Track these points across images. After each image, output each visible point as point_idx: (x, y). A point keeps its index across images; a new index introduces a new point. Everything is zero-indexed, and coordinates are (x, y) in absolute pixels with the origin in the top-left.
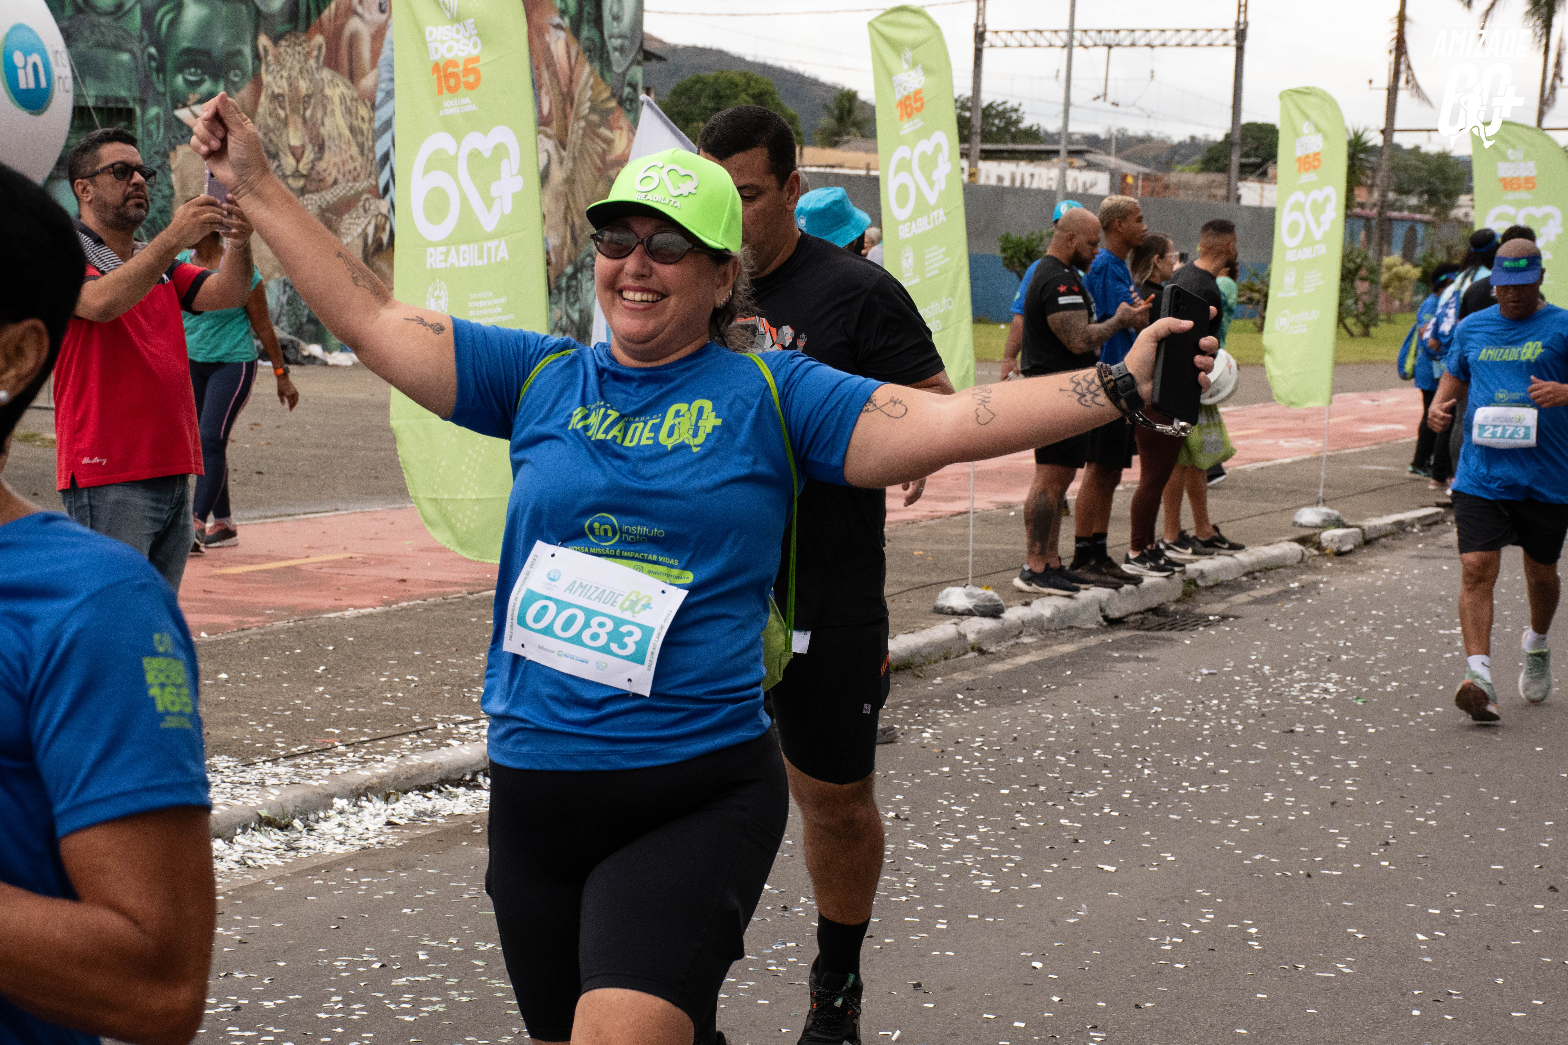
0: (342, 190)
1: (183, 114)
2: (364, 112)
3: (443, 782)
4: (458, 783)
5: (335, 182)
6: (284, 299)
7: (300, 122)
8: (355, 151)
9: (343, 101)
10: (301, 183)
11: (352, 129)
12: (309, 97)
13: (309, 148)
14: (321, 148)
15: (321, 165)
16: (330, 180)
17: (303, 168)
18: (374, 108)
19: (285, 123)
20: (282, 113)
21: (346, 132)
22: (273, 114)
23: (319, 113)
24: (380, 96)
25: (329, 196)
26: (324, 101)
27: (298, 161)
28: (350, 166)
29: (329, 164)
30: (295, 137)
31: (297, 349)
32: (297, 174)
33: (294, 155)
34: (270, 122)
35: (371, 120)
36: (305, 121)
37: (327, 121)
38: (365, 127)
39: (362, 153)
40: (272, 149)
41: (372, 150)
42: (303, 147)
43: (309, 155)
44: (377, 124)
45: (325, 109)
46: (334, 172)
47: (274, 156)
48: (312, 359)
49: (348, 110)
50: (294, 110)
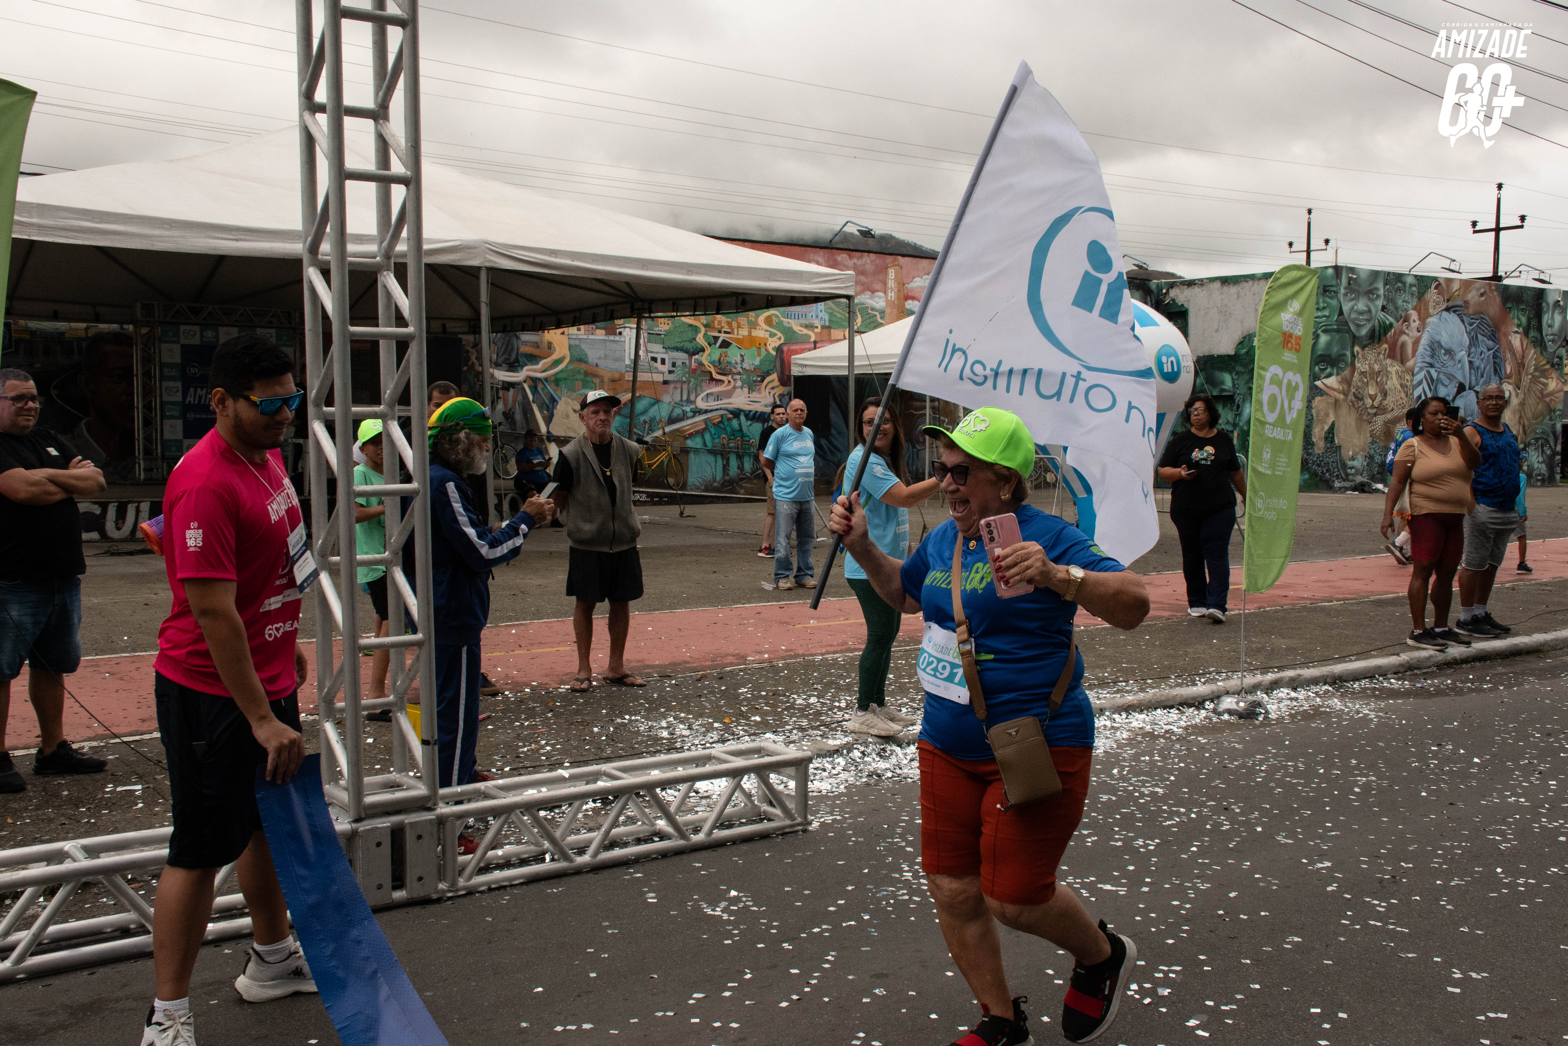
0: (1396, 413)
1: (1318, 383)
2: (1408, 377)
3: (1181, 704)
4: (1190, 706)
5: (1392, 410)
6: (1365, 464)
7: (1374, 383)
8: (1403, 395)
9: (1397, 372)
10: (1375, 411)
11: (1401, 385)
12: (1380, 372)
13: (1379, 395)
14: (1385, 394)
15: (1385, 402)
16: (1390, 409)
17: (1376, 404)
18: (1413, 375)
19: (1367, 384)
20: (1365, 380)
21: (1399, 387)
22: (1361, 380)
23: (1385, 380)
24: (1416, 370)
25: (1389, 416)
26: (1387, 374)
27: (1373, 401)
28: (1401, 402)
29: (1389, 402)
30: (1372, 391)
31: (1370, 485)
32: (1373, 407)
33: (1371, 398)
34: (1359, 384)
35: (1412, 380)
36: (1377, 383)
37: (1388, 382)
38: (1409, 384)
39: (1407, 396)
40: (1360, 396)
41: (1412, 394)
42: (1376, 395)
43: (1379, 398)
44: (1415, 383)
45: (1387, 377)
46: (1392, 405)
47: (1361, 399)
48: (1377, 491)
49: (1400, 377)
50: (1372, 378)
